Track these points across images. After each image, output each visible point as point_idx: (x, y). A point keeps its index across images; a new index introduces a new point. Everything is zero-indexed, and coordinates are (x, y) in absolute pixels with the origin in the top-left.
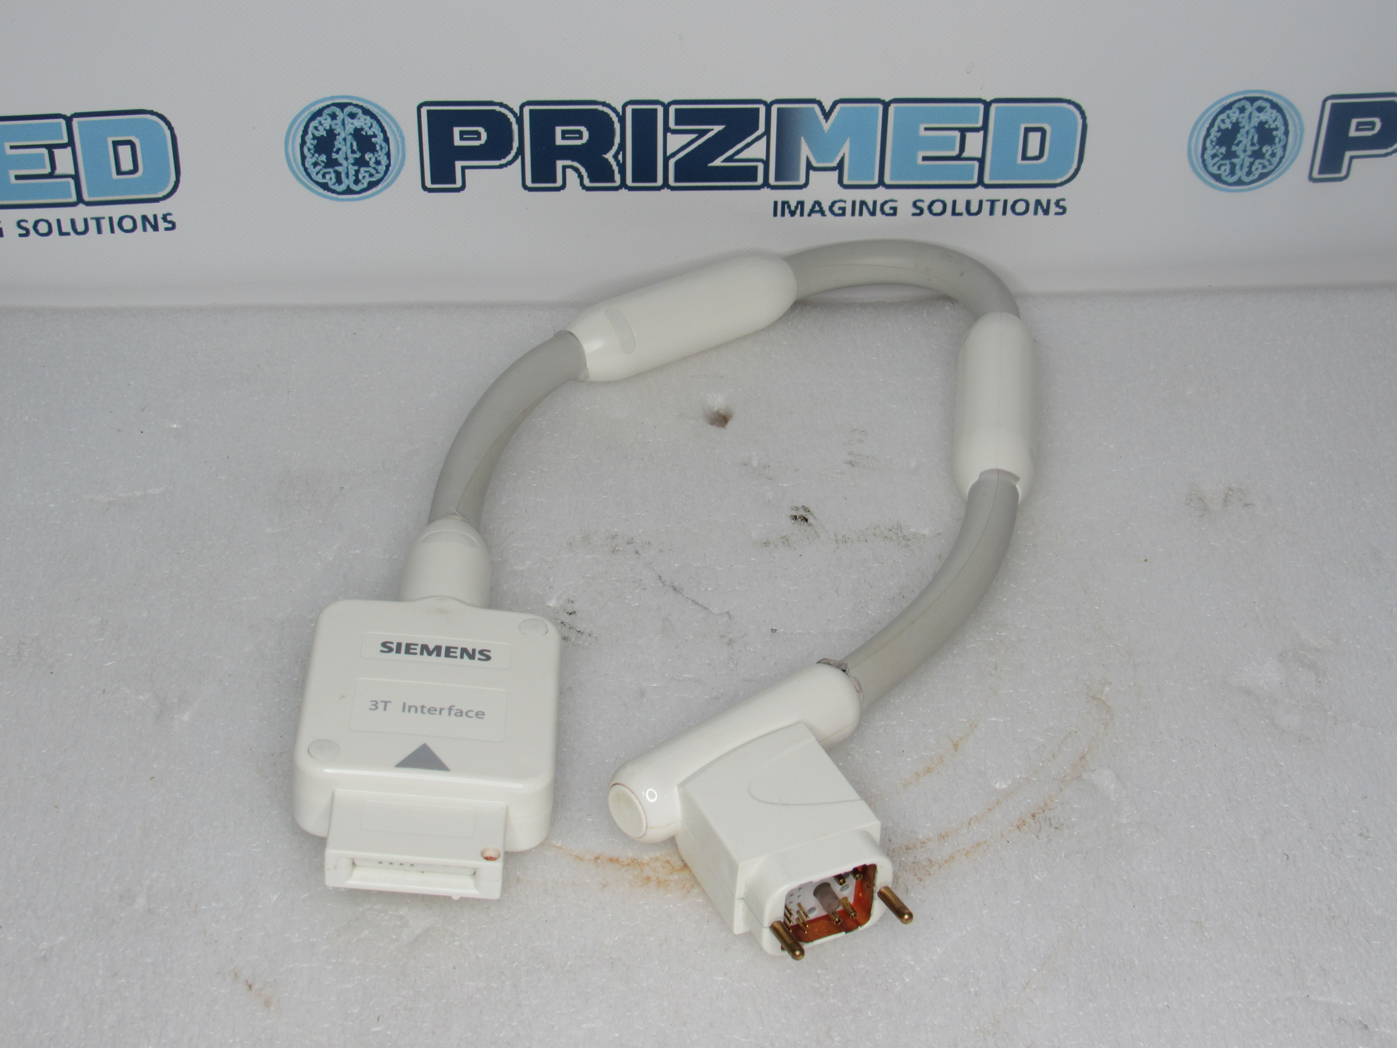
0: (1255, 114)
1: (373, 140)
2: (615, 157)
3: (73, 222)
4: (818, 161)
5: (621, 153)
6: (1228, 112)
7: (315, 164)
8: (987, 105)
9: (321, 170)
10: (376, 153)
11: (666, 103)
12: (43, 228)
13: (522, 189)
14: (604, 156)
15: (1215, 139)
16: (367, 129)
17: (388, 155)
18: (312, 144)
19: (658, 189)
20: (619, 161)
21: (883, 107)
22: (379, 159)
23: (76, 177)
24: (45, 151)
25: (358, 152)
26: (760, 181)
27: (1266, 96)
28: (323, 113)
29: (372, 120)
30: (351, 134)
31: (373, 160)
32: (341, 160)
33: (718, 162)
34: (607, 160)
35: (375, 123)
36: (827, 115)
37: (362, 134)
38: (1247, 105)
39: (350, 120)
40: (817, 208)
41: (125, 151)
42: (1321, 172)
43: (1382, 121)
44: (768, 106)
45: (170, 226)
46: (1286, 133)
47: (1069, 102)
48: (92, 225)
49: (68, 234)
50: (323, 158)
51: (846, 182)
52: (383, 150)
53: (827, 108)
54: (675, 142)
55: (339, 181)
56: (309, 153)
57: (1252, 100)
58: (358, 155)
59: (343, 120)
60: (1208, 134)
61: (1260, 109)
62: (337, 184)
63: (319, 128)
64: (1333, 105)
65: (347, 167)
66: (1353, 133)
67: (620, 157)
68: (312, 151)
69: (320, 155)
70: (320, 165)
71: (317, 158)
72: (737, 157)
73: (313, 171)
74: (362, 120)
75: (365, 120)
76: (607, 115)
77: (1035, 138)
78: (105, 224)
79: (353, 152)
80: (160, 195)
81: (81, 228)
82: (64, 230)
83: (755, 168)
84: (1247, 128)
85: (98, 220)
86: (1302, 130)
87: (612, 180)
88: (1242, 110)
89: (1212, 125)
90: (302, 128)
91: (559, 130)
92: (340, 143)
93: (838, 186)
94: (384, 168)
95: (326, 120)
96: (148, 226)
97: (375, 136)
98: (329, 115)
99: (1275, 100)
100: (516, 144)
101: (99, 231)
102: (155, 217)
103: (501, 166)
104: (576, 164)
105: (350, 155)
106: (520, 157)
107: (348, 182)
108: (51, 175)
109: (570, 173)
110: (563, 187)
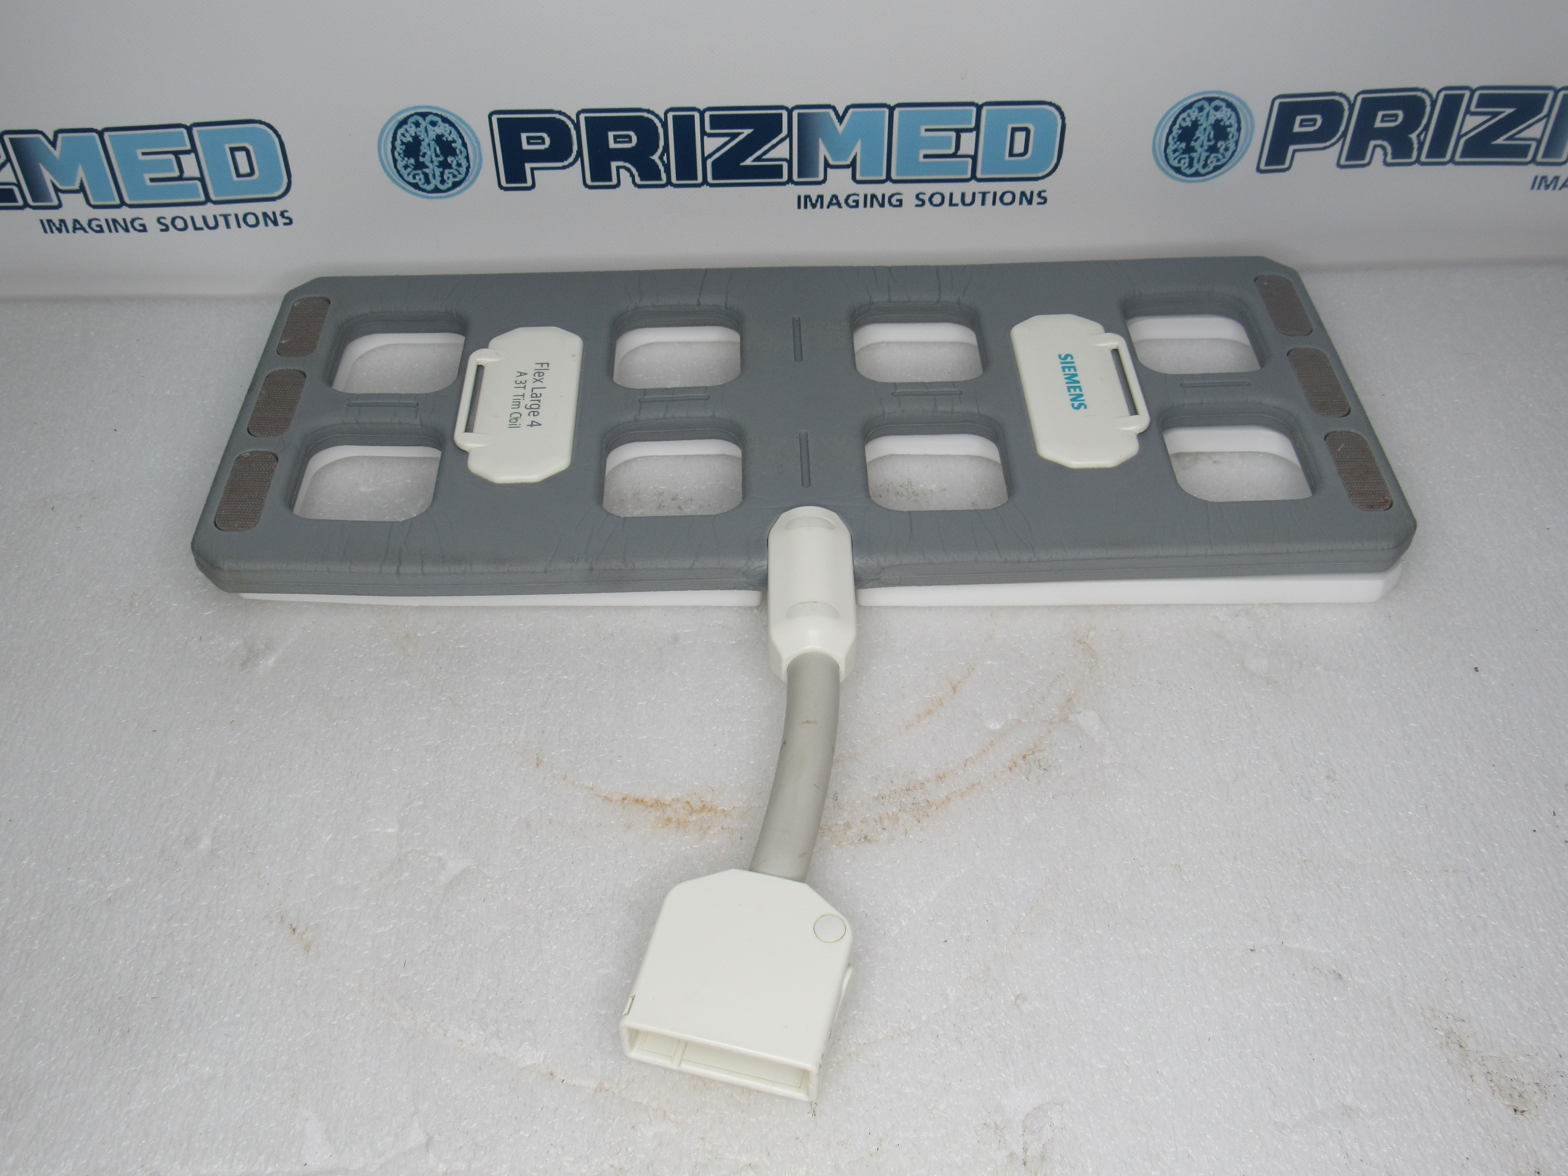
0: (1213, 112)
1: (453, 145)
2: (661, 158)
3: (204, 218)
4: (834, 160)
5: (666, 154)
6: (1189, 111)
7: (406, 167)
8: (979, 108)
9: (411, 172)
10: (456, 156)
11: (702, 110)
12: (180, 224)
13: (583, 187)
14: (651, 157)
15: (1176, 136)
16: (447, 135)
17: (467, 158)
18: (401, 149)
19: (699, 186)
20: (664, 162)
21: (889, 111)
22: (459, 162)
23: (202, 179)
24: (172, 157)
25: (441, 156)
26: (785, 177)
27: (1222, 96)
28: (408, 122)
29: (451, 128)
30: (433, 140)
31: (455, 162)
32: (428, 163)
33: (749, 162)
34: (653, 161)
35: (453, 130)
36: (841, 119)
37: (443, 140)
38: (1206, 104)
39: (431, 127)
40: (835, 201)
41: (241, 156)
42: (1267, 164)
43: (1323, 118)
44: (790, 112)
45: (288, 221)
46: (1239, 129)
47: (1050, 104)
48: (221, 220)
49: (201, 229)
50: (412, 161)
51: (858, 177)
52: (463, 154)
53: (841, 113)
54: (711, 144)
55: (428, 181)
56: (399, 157)
57: (1210, 100)
58: (441, 159)
59: (426, 128)
60: (1170, 132)
61: (1217, 108)
62: (426, 184)
63: (405, 135)
64: (1281, 104)
65: (433, 168)
66: (1297, 129)
67: (665, 158)
68: (402, 155)
69: (409, 158)
70: (409, 167)
71: (407, 162)
72: (764, 157)
73: (404, 173)
74: (442, 127)
75: (445, 127)
76: (651, 121)
77: (1020, 137)
78: (232, 220)
79: (437, 156)
80: (276, 194)
81: (212, 223)
82: (198, 225)
83: (781, 166)
84: (1204, 125)
85: (226, 217)
86: (1253, 127)
87: (660, 179)
88: (1201, 109)
89: (1174, 123)
90: (391, 135)
91: (611, 135)
92: (425, 148)
93: (852, 181)
94: (465, 170)
95: (411, 127)
96: (269, 222)
97: (454, 141)
98: (413, 123)
99: (1230, 99)
100: (575, 148)
101: (228, 226)
102: (274, 213)
103: (564, 168)
104: (628, 165)
105: (434, 159)
106: (580, 159)
107: (435, 182)
108: (180, 178)
109: (624, 173)
110: (618, 184)
